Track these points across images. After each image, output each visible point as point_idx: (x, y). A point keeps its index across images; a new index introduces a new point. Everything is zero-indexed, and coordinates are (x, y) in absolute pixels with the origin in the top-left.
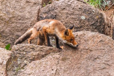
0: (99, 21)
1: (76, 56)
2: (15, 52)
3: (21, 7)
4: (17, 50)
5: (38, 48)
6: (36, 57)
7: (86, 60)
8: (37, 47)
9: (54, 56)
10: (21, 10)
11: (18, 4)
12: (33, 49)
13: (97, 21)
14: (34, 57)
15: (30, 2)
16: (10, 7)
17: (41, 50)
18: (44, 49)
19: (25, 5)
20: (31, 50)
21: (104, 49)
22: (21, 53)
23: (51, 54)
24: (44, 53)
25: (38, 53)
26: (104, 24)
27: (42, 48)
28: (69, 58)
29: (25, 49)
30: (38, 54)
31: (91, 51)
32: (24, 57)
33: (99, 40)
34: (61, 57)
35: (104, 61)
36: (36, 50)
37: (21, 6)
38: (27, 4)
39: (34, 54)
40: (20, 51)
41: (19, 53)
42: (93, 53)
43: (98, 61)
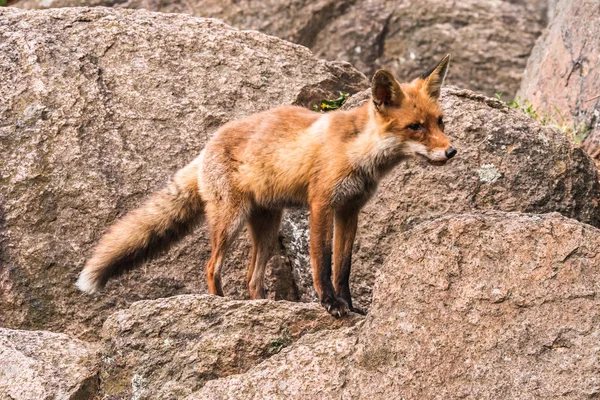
0: (569, 185)
1: (442, 338)
2: (119, 342)
3: (179, 147)
4: (130, 332)
5: (239, 312)
6: (226, 360)
7: (495, 356)
8: (235, 307)
9: (319, 347)
11: (166, 133)
12: (212, 318)
13: (560, 188)
14: (214, 358)
16: (125, 149)
17: (256, 323)
18: (272, 313)
19: (198, 135)
20: (202, 324)
21: (592, 297)
22: (151, 343)
23: (307, 336)
24: (269, 338)
25: (237, 336)
27: (259, 310)
28: (403, 353)
29: (170, 324)
30: (240, 342)
31: (521, 307)
32: (162, 364)
33: (564, 251)
34: (360, 348)
35: (593, 359)
36: (225, 324)
37: (179, 141)
39: (218, 346)
40: (144, 334)
41: (136, 347)
42: (531, 317)
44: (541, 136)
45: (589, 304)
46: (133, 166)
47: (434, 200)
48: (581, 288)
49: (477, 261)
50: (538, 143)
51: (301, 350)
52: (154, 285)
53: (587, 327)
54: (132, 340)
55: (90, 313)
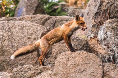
0: (85, 46)
1: (66, 71)
2: (15, 73)
3: (24, 42)
4: (17, 71)
5: (34, 68)
6: (32, 75)
7: (74, 73)
8: (33, 67)
9: (47, 73)
10: (24, 44)
11: (22, 40)
12: (30, 69)
13: (84, 46)
14: (30, 75)
15: (31, 38)
16: (15, 43)
17: (37, 69)
18: (39, 68)
19: (27, 40)
20: (28, 70)
21: (89, 63)
22: (20, 73)
23: (45, 71)
24: (39, 72)
25: (34, 71)
26: (89, 48)
27: (37, 67)
28: (60, 73)
29: (23, 70)
30: (34, 72)
31: (78, 65)
32: (22, 76)
34: (53, 73)
35: (89, 73)
36: (32, 70)
37: (24, 41)
38: (29, 39)
39: (31, 73)
40: (19, 72)
41: (18, 74)
42: (80, 67)
43: (85, 73)
44: (80, 38)
45: (89, 64)
46: (16, 45)
47: (64, 49)
48: (87, 62)
49: (71, 58)
50: (80, 40)
51: (44, 73)
52: (20, 64)
53: (88, 68)
54: (17, 73)
55: (10, 68)
